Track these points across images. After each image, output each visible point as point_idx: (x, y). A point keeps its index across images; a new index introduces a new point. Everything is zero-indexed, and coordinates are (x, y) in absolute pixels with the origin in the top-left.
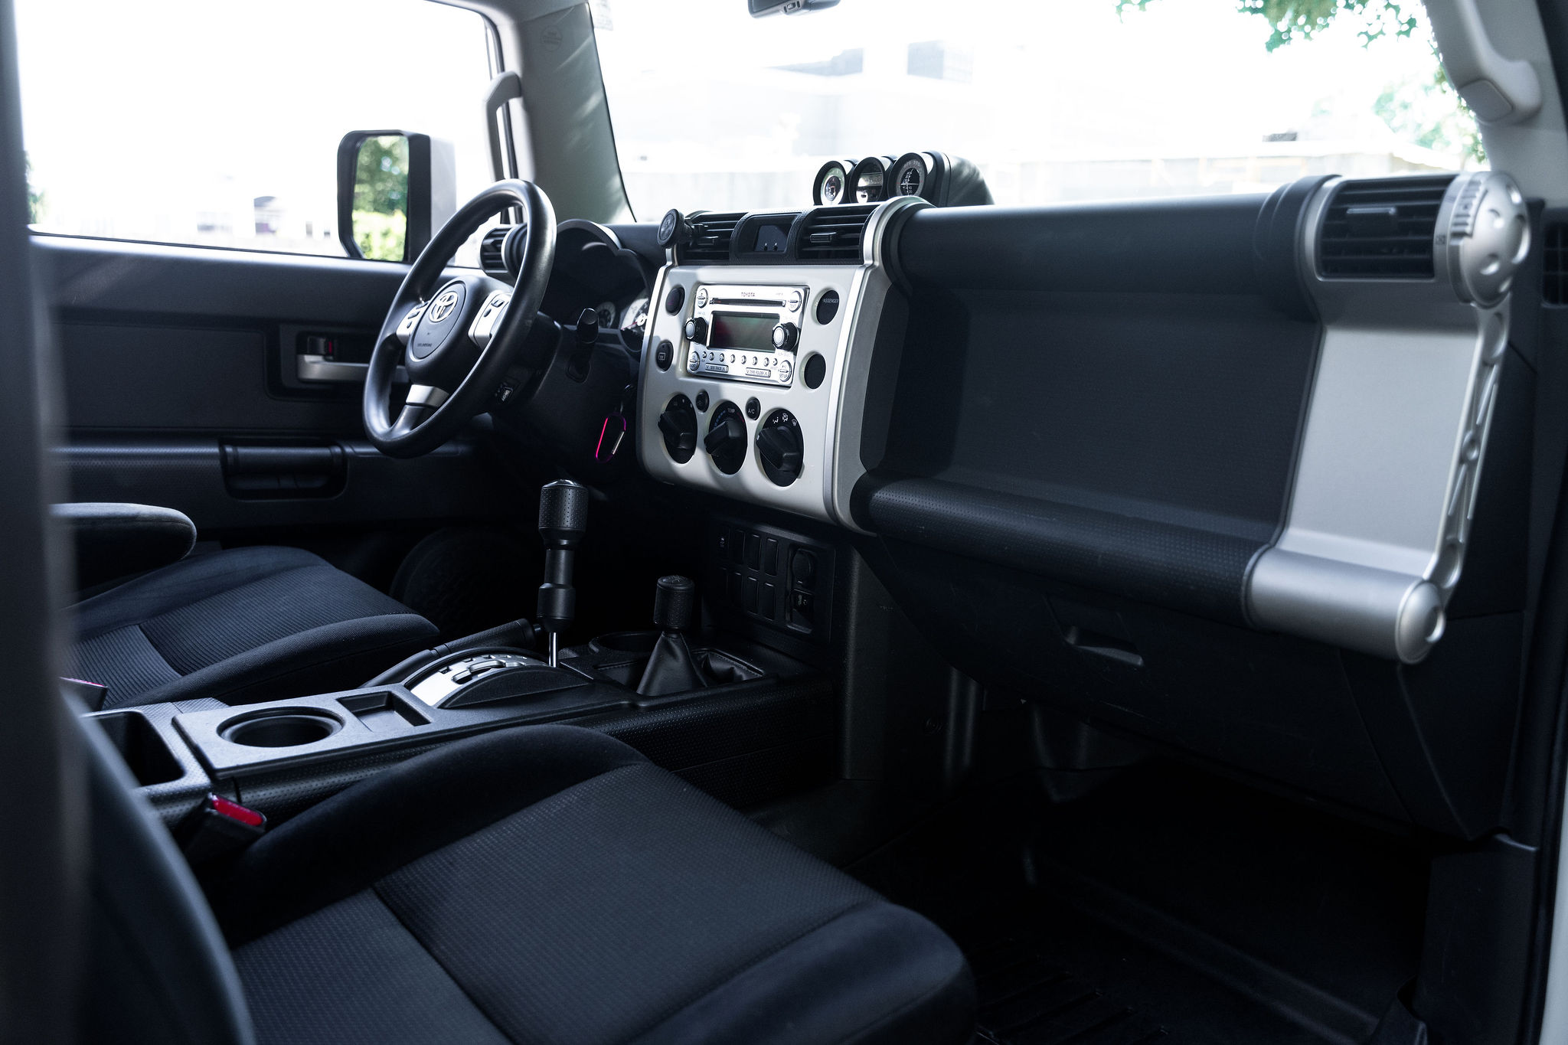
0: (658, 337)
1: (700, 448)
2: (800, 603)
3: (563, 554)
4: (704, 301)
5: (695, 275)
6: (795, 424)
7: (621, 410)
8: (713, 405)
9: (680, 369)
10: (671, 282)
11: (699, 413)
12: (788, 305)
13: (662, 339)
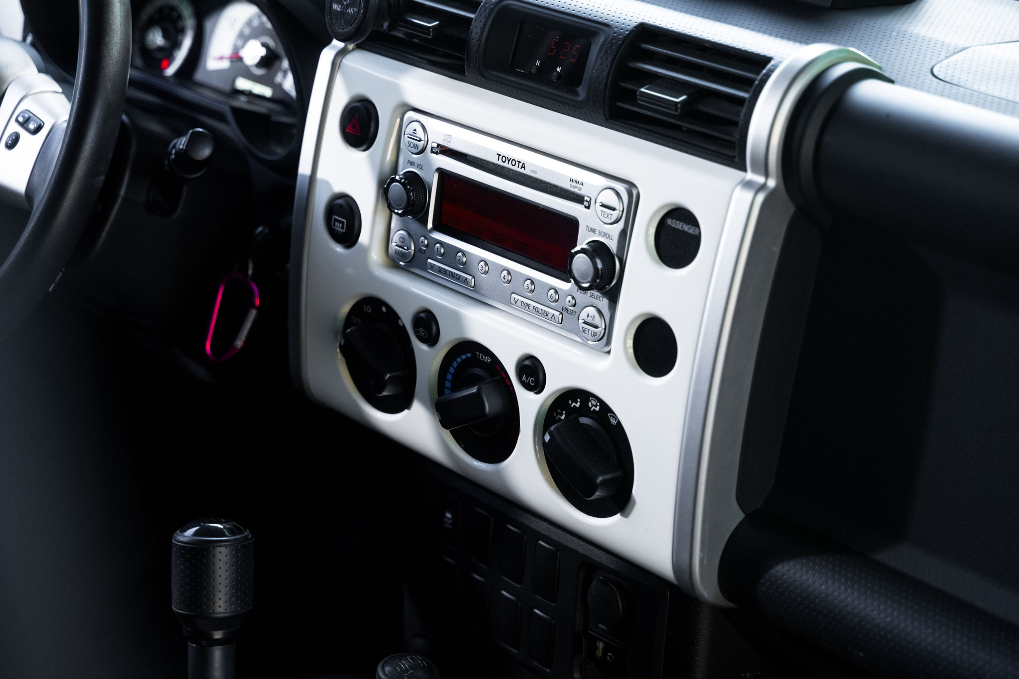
0: (327, 184)
1: (423, 402)
2: (599, 653)
3: (217, 654)
4: (421, 144)
5: (396, 89)
6: (614, 422)
7: (250, 272)
8: (447, 339)
9: (376, 256)
10: (348, 84)
11: (420, 348)
12: (597, 208)
13: (338, 188)
